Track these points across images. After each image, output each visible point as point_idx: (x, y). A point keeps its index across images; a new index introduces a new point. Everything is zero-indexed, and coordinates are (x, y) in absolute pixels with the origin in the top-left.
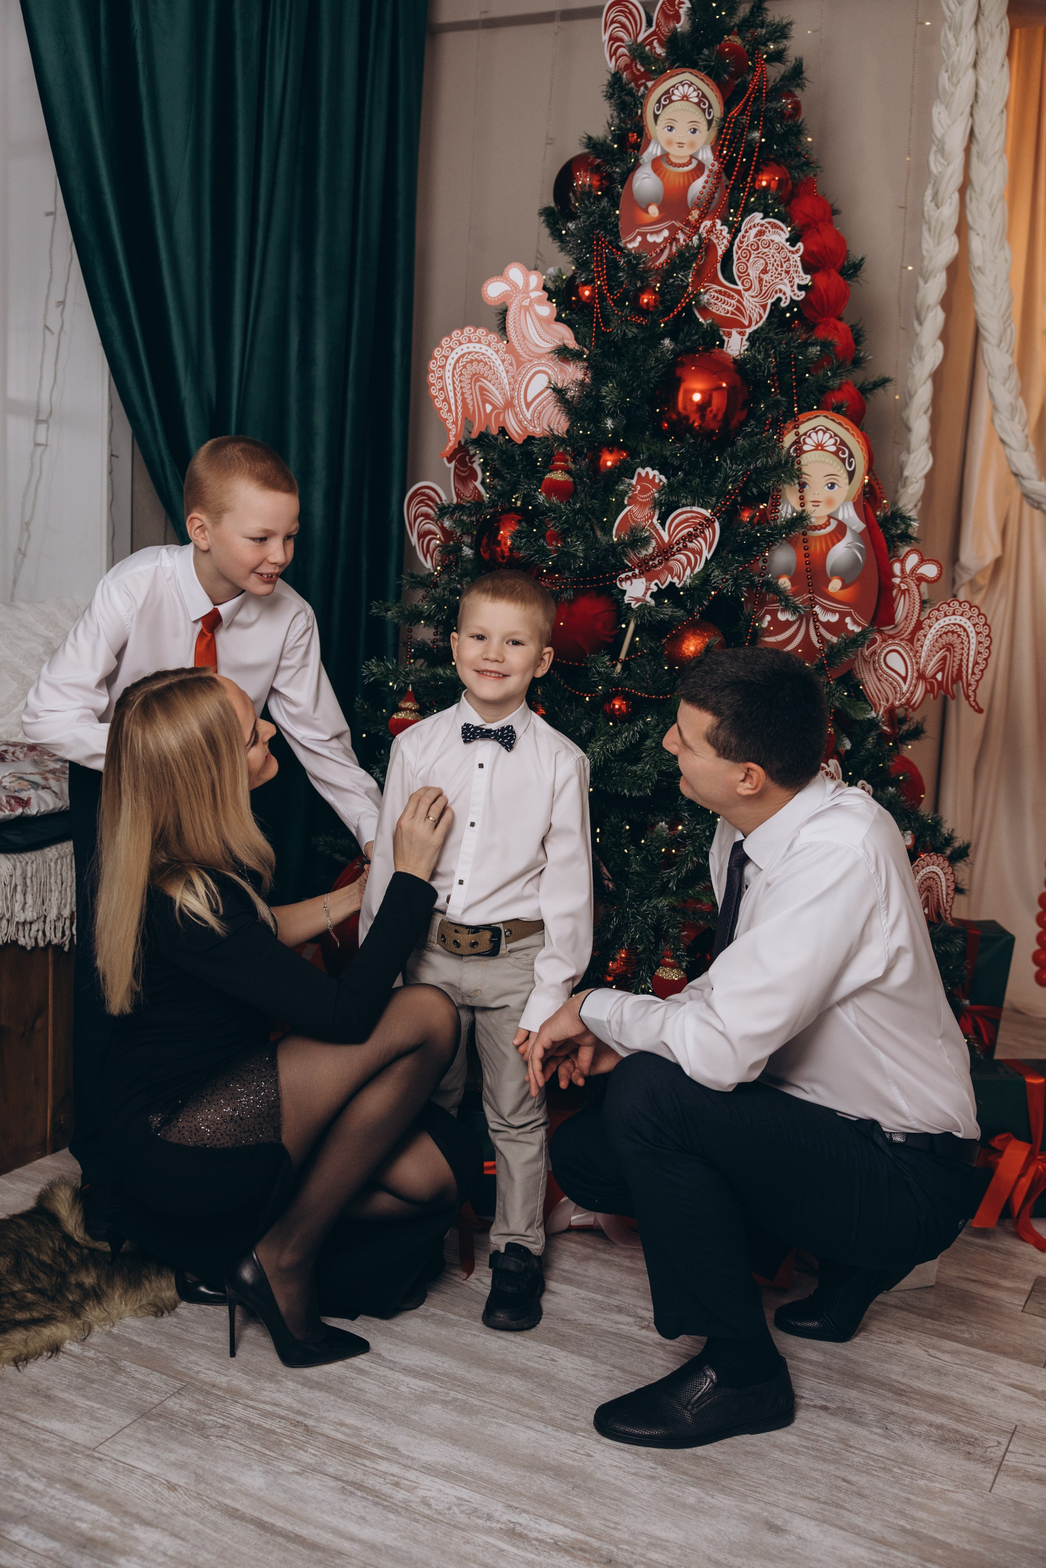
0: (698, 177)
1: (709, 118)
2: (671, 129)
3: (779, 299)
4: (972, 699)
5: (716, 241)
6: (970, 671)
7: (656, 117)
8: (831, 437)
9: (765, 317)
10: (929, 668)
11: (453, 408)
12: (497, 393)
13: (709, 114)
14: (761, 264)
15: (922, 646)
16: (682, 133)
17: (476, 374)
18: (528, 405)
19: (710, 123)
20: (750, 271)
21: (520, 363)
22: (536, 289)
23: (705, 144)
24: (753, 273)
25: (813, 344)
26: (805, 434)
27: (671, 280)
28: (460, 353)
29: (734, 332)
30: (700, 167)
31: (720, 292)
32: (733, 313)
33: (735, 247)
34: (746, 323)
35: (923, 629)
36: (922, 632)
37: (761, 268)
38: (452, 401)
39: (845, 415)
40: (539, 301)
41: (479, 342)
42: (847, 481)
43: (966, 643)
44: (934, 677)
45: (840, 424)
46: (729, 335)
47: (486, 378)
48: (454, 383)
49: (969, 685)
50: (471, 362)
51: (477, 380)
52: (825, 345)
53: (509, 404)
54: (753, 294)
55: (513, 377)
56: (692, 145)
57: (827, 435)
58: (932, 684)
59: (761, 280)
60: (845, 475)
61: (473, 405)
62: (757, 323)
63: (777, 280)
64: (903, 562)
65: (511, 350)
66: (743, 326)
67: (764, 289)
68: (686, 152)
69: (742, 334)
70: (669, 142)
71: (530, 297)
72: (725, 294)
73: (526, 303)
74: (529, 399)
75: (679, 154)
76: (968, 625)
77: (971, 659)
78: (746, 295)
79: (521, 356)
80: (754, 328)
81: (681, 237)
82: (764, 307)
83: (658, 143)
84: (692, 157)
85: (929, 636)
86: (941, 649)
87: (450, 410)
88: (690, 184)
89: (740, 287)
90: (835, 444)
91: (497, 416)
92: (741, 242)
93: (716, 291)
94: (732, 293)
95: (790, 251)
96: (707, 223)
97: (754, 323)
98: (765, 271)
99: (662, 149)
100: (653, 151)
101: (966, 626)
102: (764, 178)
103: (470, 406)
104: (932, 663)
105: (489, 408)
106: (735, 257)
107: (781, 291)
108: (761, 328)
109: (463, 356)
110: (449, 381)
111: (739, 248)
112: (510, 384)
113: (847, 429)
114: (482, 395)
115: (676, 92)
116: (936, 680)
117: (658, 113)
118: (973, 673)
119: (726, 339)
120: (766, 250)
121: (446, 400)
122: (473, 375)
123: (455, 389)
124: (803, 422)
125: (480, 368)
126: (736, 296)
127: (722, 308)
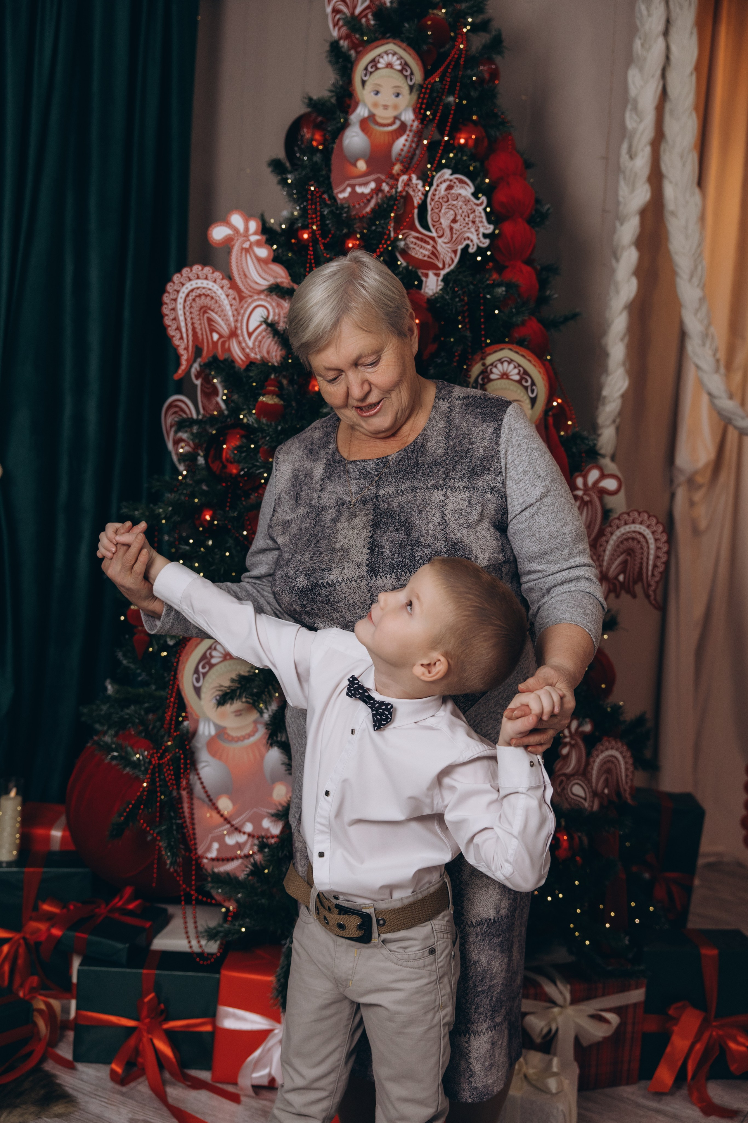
0: (401, 135)
1: (411, 83)
2: (377, 93)
3: (468, 246)
4: (652, 598)
5: (412, 193)
6: (650, 573)
7: (364, 83)
8: (515, 367)
9: (456, 260)
10: (612, 570)
11: (185, 336)
12: (222, 323)
13: (411, 80)
14: (451, 215)
15: (604, 551)
16: (387, 97)
17: (204, 307)
18: (250, 335)
19: (411, 88)
20: (442, 220)
21: (242, 298)
22: (255, 233)
23: (408, 106)
24: (445, 222)
25: (499, 285)
26: (492, 364)
27: (374, 228)
28: (190, 288)
29: (431, 273)
30: (403, 128)
31: (417, 238)
32: (429, 257)
33: (429, 200)
34: (440, 265)
35: (604, 535)
36: (604, 539)
37: (452, 218)
38: (184, 330)
39: (528, 348)
40: (258, 243)
41: (206, 278)
42: (529, 406)
43: (645, 549)
44: (616, 578)
45: (523, 356)
46: (426, 276)
47: (213, 311)
48: (185, 314)
49: (649, 585)
50: (200, 296)
51: (205, 312)
52: (509, 286)
53: (234, 334)
54: (446, 241)
55: (236, 310)
56: (396, 107)
57: (512, 366)
58: (614, 585)
59: (451, 229)
60: (528, 401)
61: (202, 334)
62: (450, 266)
63: (465, 229)
64: (585, 477)
65: (234, 286)
66: (437, 268)
67: (455, 236)
68: (390, 114)
69: (437, 275)
70: (376, 105)
71: (249, 240)
72: (421, 240)
73: (246, 245)
74: (251, 329)
75: (384, 115)
76: (647, 532)
77: (651, 563)
78: (440, 241)
79: (243, 292)
80: (447, 270)
81: (385, 187)
82: (455, 252)
83: (365, 105)
84: (396, 118)
85: (611, 542)
86: (622, 554)
87: (182, 338)
88: (394, 141)
89: (434, 234)
90: (519, 374)
91: (223, 343)
92: (434, 195)
93: (415, 237)
94: (428, 239)
95: (475, 204)
96: (405, 178)
97: (447, 266)
98: (454, 221)
99: (370, 111)
100: (361, 112)
101: (645, 533)
102: (463, 135)
103: (199, 335)
104: (614, 566)
105: (216, 337)
106: (429, 208)
107: (468, 238)
108: (452, 271)
109: (192, 291)
110: (180, 312)
111: (432, 200)
112: (234, 316)
113: (530, 361)
114: (210, 325)
115: (381, 60)
116: (619, 581)
117: (365, 79)
118: (653, 575)
119: (424, 279)
120: (455, 202)
121: (178, 329)
122: (201, 308)
123: (186, 319)
124: (490, 354)
125: (207, 301)
126: (431, 242)
127: (421, 252)
